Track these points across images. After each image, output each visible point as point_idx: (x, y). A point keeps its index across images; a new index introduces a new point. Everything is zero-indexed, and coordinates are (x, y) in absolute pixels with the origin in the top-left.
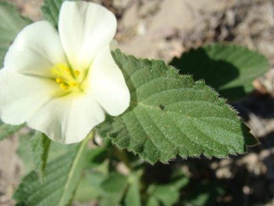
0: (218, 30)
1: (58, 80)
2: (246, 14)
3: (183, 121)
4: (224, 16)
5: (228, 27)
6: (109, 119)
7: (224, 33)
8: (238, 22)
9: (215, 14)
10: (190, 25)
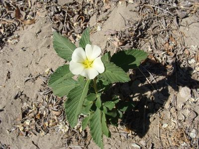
0: (137, 31)
1: (85, 64)
3: (116, 75)
4: (141, 24)
5: (142, 30)
6: (99, 74)
7: (140, 34)
8: (147, 27)
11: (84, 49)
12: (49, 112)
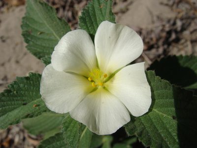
0: (169, 33)
1: (89, 79)
2: (190, 24)
4: (174, 24)
5: (176, 32)
7: (173, 36)
8: (183, 29)
9: (169, 21)
10: (150, 27)
11: (92, 37)
12: (24, 139)
